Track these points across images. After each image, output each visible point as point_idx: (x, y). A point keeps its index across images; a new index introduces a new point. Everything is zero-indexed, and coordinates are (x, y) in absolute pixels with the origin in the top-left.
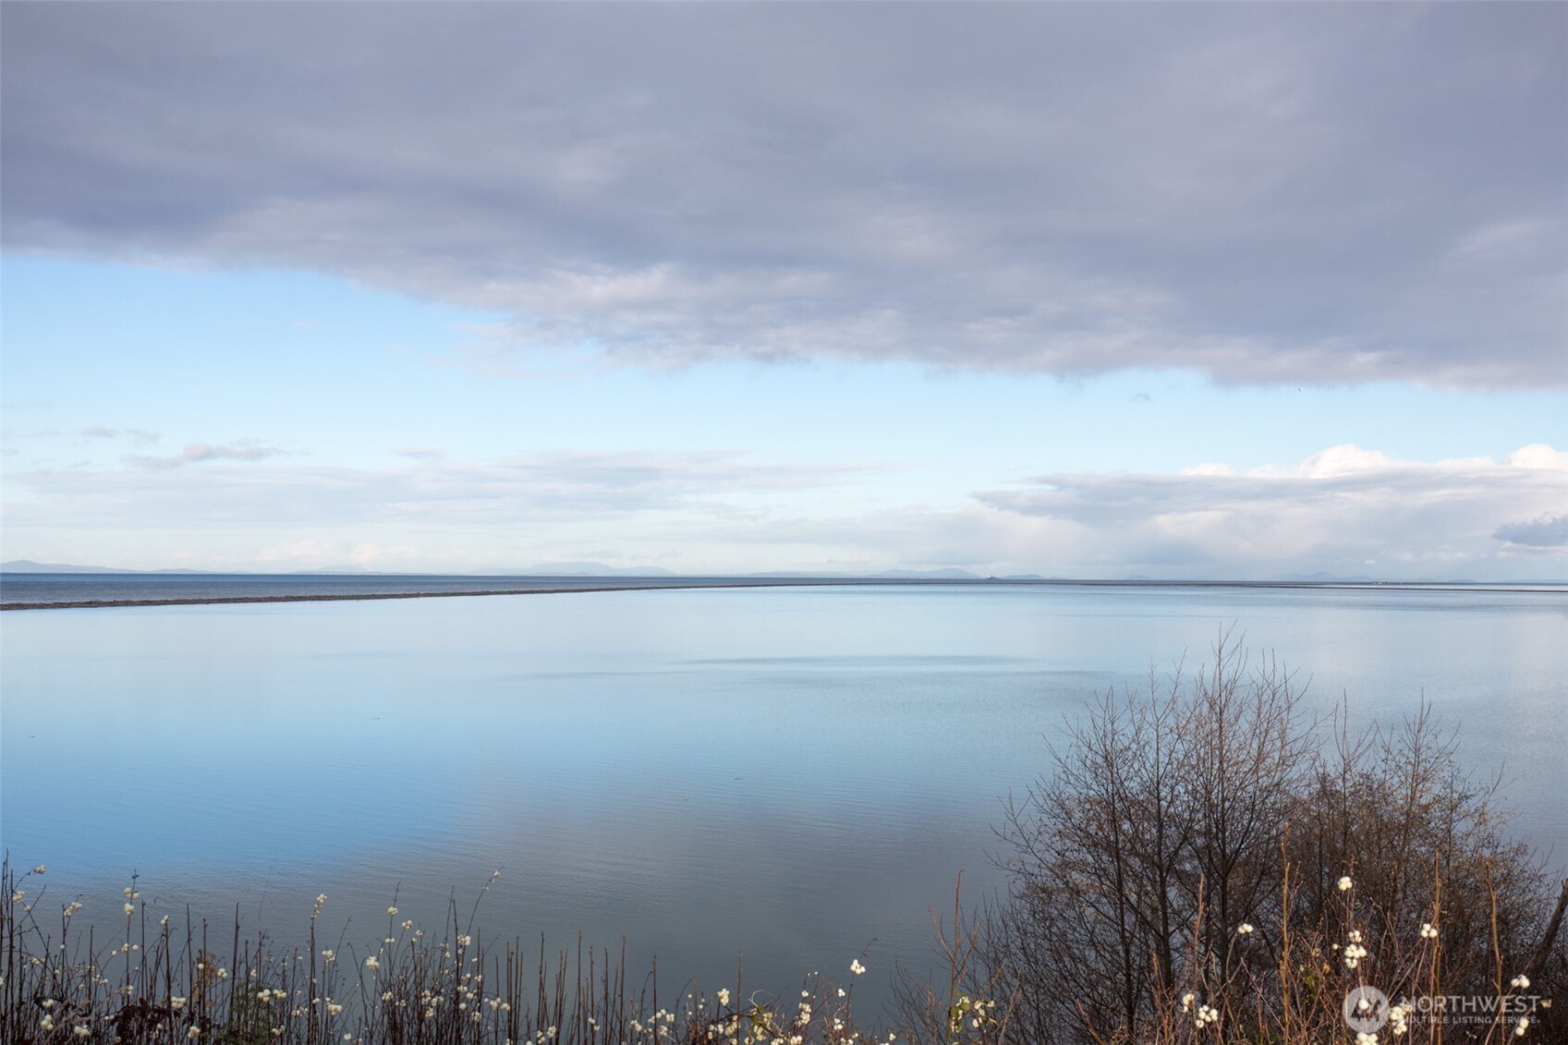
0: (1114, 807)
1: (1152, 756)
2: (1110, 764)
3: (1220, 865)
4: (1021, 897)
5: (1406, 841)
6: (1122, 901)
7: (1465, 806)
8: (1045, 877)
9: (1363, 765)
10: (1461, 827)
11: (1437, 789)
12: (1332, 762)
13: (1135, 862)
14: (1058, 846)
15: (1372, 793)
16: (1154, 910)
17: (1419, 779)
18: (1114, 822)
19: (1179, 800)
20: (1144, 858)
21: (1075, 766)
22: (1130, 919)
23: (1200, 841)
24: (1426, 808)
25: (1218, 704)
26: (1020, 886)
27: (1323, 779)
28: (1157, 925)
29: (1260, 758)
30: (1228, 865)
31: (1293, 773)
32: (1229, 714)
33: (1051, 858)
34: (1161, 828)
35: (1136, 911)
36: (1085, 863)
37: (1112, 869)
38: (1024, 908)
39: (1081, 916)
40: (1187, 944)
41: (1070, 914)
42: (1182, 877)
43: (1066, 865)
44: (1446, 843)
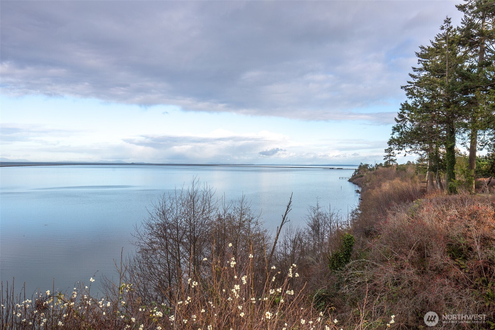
0: (164, 226)
1: (175, 211)
2: (164, 214)
3: (193, 240)
4: (139, 252)
5: (239, 231)
6: (167, 252)
7: (253, 221)
8: (146, 246)
9: (229, 211)
10: (252, 226)
11: (246, 217)
12: (221, 212)
13: (171, 241)
14: (150, 237)
15: (230, 219)
16: (176, 253)
17: (242, 214)
18: (165, 230)
19: (183, 223)
20: (173, 239)
21: (154, 215)
22: (170, 256)
23: (188, 234)
24: (244, 222)
25: (192, 197)
26: (139, 249)
27: (219, 215)
28: (176, 257)
29: (204, 211)
30: (195, 239)
31: (212, 214)
32: (196, 199)
33: (148, 241)
34: (178, 231)
35: (171, 254)
36: (157, 241)
37: (165, 243)
38: (140, 255)
39: (156, 257)
40: (185, 262)
41: (153, 256)
42: (183, 243)
43: (153, 243)
44: (248, 231)
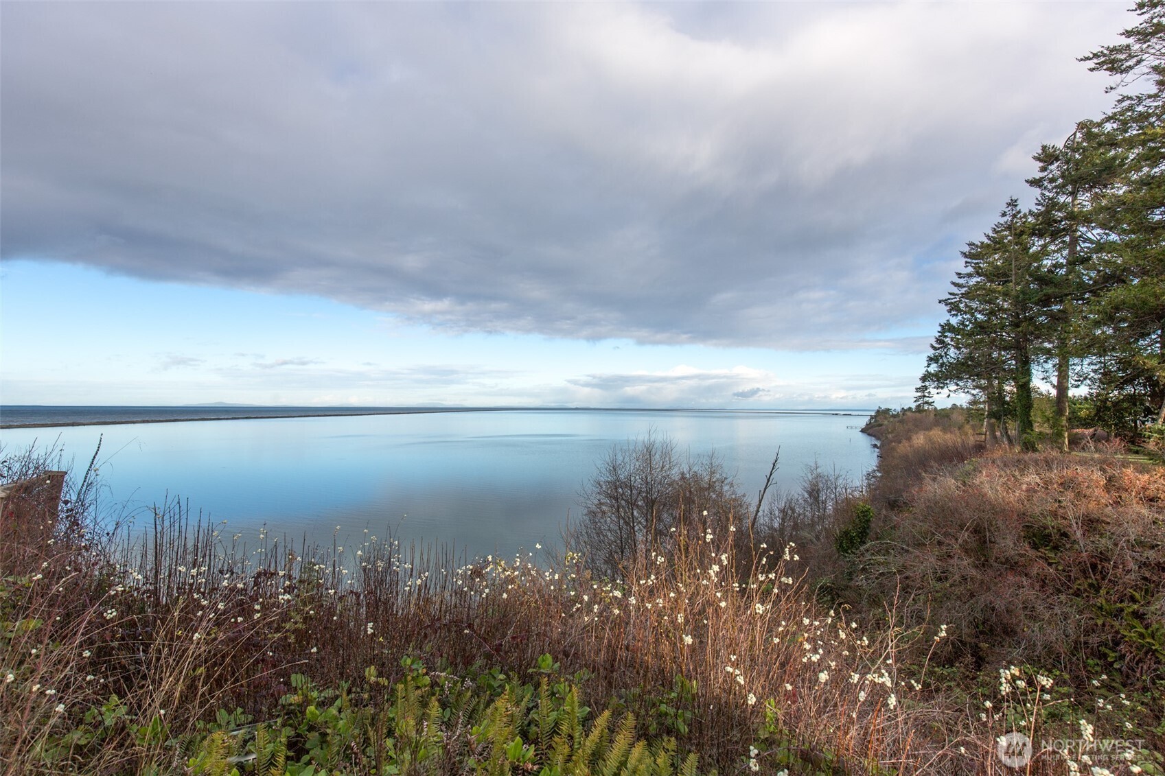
0: (615, 484)
1: (628, 467)
2: (615, 470)
3: (650, 503)
4: (586, 515)
5: (709, 494)
6: (619, 517)
7: (726, 482)
8: (594, 508)
9: (695, 469)
10: (726, 488)
11: (718, 476)
12: (685, 468)
13: (623, 503)
14: (598, 498)
15: (697, 478)
16: (629, 518)
17: (712, 473)
18: (616, 489)
19: (637, 481)
20: (626, 501)
21: (603, 471)
22: (622, 522)
23: (644, 495)
24: (715, 482)
25: (649, 449)
26: (585, 512)
27: (683, 474)
28: (629, 523)
29: (663, 467)
30: (653, 502)
31: (673, 472)
32: (653, 453)
33: (596, 502)
34: (631, 491)
35: (624, 519)
36: (607, 503)
37: (616, 505)
38: (586, 518)
39: (606, 521)
40: (640, 530)
41: (602, 521)
42: (638, 506)
43: (601, 504)
44: (720, 495)
